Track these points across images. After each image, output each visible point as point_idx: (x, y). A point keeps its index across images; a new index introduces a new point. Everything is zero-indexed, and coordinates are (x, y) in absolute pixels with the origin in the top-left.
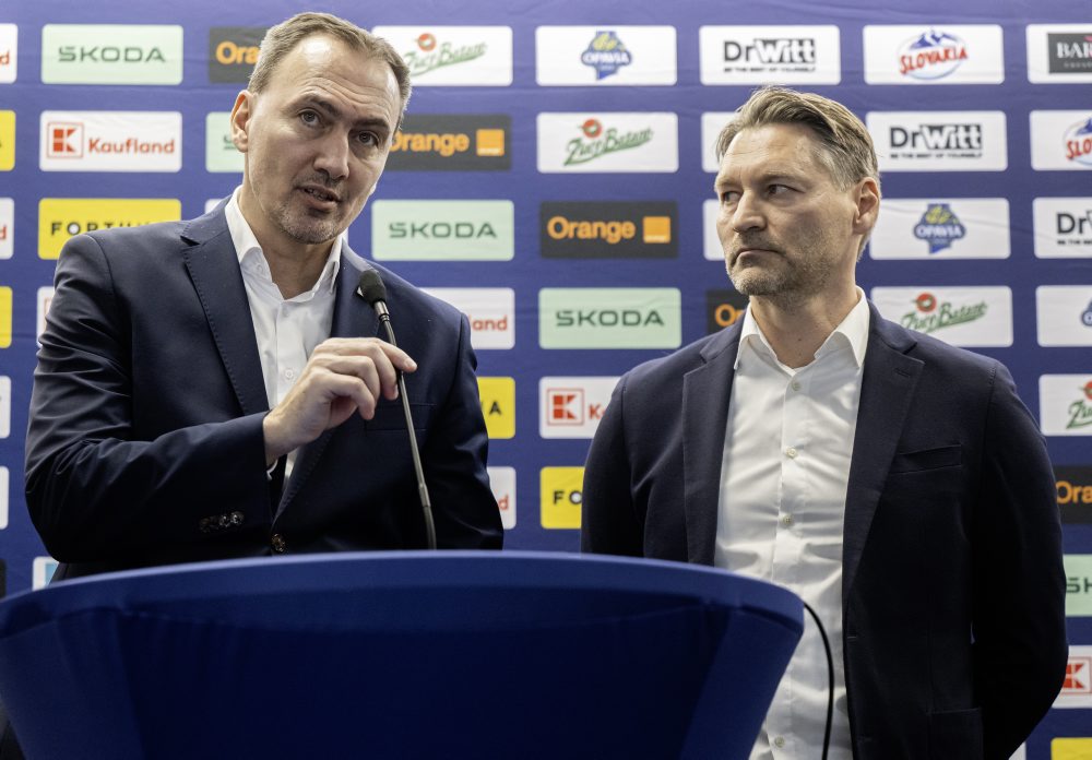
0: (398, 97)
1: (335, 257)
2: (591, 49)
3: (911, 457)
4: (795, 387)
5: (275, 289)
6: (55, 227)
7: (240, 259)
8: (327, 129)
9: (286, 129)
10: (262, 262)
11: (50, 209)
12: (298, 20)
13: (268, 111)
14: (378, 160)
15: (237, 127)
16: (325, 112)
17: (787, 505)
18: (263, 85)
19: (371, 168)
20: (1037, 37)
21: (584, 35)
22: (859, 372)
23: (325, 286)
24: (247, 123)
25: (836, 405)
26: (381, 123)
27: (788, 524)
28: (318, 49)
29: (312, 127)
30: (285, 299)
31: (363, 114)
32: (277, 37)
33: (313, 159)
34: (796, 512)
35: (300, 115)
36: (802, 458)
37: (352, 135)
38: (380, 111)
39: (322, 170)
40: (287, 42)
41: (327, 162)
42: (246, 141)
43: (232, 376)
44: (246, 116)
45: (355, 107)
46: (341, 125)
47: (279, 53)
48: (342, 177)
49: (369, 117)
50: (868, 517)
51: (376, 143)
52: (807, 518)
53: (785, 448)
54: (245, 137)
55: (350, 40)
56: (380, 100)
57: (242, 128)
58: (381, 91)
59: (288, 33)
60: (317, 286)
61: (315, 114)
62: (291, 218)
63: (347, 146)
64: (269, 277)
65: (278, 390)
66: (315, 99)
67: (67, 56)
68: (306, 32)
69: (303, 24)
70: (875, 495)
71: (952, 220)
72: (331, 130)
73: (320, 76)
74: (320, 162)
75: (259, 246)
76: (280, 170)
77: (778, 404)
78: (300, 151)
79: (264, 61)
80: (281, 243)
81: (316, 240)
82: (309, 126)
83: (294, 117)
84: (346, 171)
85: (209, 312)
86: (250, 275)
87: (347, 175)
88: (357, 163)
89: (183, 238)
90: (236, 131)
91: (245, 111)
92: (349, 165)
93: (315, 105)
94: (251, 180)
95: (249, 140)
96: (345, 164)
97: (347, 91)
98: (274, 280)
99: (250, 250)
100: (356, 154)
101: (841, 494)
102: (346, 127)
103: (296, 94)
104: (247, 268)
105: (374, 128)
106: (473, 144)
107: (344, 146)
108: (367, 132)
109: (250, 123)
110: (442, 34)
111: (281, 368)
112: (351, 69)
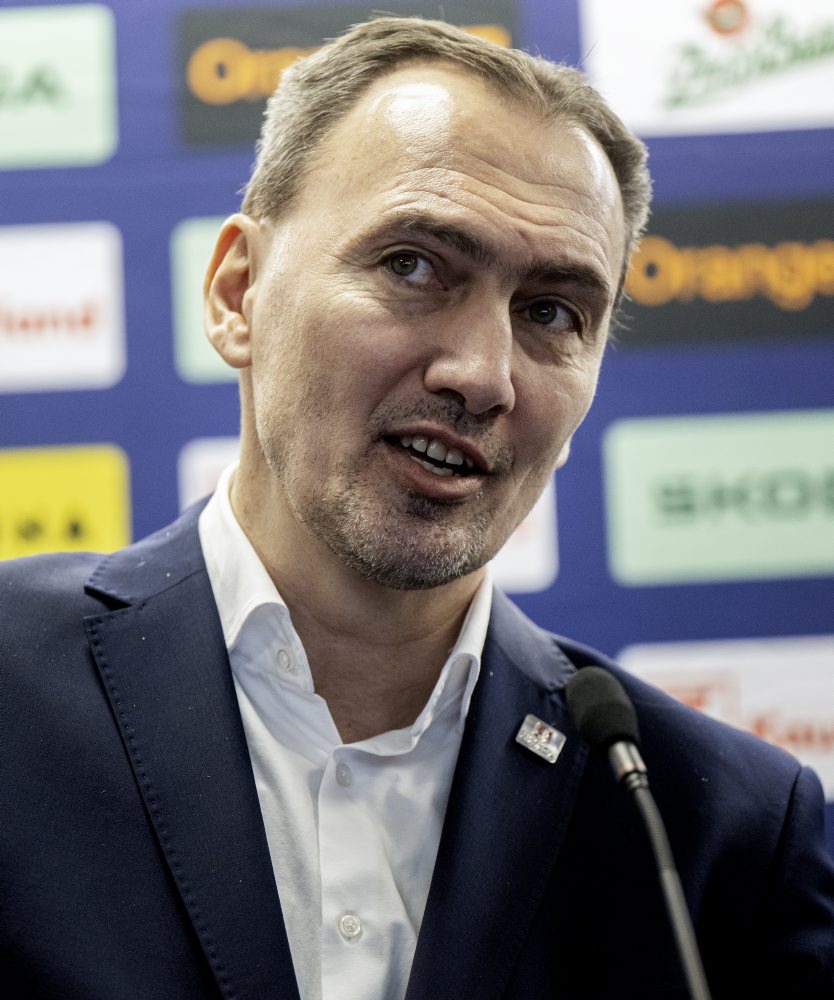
0: (620, 214)
1: (472, 643)
5: (319, 711)
7: (230, 637)
8: (455, 294)
9: (353, 294)
10: (288, 641)
12: (363, 36)
13: (304, 258)
14: (584, 370)
15: (221, 306)
16: (448, 251)
18: (282, 198)
19: (569, 386)
23: (446, 718)
24: (249, 294)
26: (588, 278)
29: (419, 287)
30: (346, 741)
31: (547, 253)
32: (312, 81)
33: (423, 363)
35: (384, 261)
38: (584, 248)
39: (449, 393)
40: (339, 88)
41: (463, 368)
42: (244, 339)
43: (203, 936)
44: (244, 279)
45: (523, 234)
46: (491, 280)
48: (499, 409)
49: (559, 262)
51: (576, 326)
54: (242, 329)
55: (498, 76)
56: (581, 220)
57: (235, 306)
58: (577, 194)
59: (340, 69)
60: (426, 719)
62: (365, 520)
63: (508, 329)
64: (304, 678)
65: (324, 966)
66: (422, 224)
68: (387, 61)
69: (378, 45)
72: (465, 295)
73: (429, 165)
74: (444, 371)
75: (278, 600)
76: (339, 396)
78: (391, 340)
79: (280, 142)
80: (331, 588)
81: (429, 577)
82: (410, 285)
83: (371, 267)
84: (509, 395)
85: (147, 781)
86: (259, 677)
87: (511, 408)
88: (535, 373)
89: (89, 591)
90: (217, 318)
91: (240, 264)
92: (514, 379)
93: (420, 237)
94: (261, 435)
95: (255, 335)
96: (506, 375)
97: (499, 195)
98: (319, 689)
99: (258, 610)
100: (531, 353)
102: (503, 285)
103: (372, 213)
104: (249, 659)
105: (566, 288)
107: (502, 331)
108: (551, 299)
109: (256, 294)
111: (330, 911)
112: (506, 141)
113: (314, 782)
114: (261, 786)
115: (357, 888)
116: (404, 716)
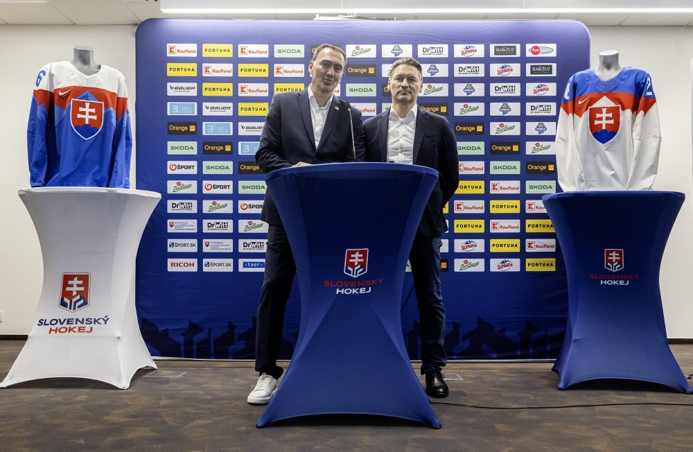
0: (344, 60)
2: (394, 50)
3: (427, 137)
4: (402, 123)
6: (277, 90)
7: (309, 98)
8: (329, 66)
9: (320, 67)
11: (276, 86)
13: (316, 64)
14: (341, 74)
16: (329, 63)
17: (401, 148)
18: (315, 59)
20: (492, 47)
21: (392, 46)
22: (415, 119)
25: (410, 126)
26: (341, 66)
27: (401, 152)
28: (327, 50)
30: (320, 107)
31: (337, 63)
32: (318, 49)
33: (326, 73)
34: (403, 150)
36: (404, 138)
37: (334, 68)
38: (340, 63)
39: (328, 75)
40: (320, 49)
41: (329, 73)
44: (312, 66)
45: (335, 62)
47: (318, 52)
50: (418, 150)
51: (340, 70)
52: (405, 151)
53: (400, 136)
55: (334, 48)
56: (340, 61)
58: (340, 59)
61: (326, 64)
62: (322, 85)
63: (334, 70)
67: (279, 51)
68: (324, 47)
70: (419, 145)
71: (472, 88)
73: (327, 56)
75: (313, 95)
76: (320, 76)
77: (398, 126)
78: (323, 71)
80: (319, 93)
82: (325, 66)
83: (322, 64)
87: (334, 76)
93: (326, 62)
95: (313, 71)
96: (334, 74)
97: (333, 58)
100: (335, 72)
101: (412, 146)
102: (333, 66)
103: (322, 60)
104: (311, 100)
105: (339, 66)
106: (368, 71)
108: (337, 67)
110: (361, 46)
112: (334, 54)
113: (316, 111)
114: (312, 115)
115: (320, 120)
116: (324, 106)
